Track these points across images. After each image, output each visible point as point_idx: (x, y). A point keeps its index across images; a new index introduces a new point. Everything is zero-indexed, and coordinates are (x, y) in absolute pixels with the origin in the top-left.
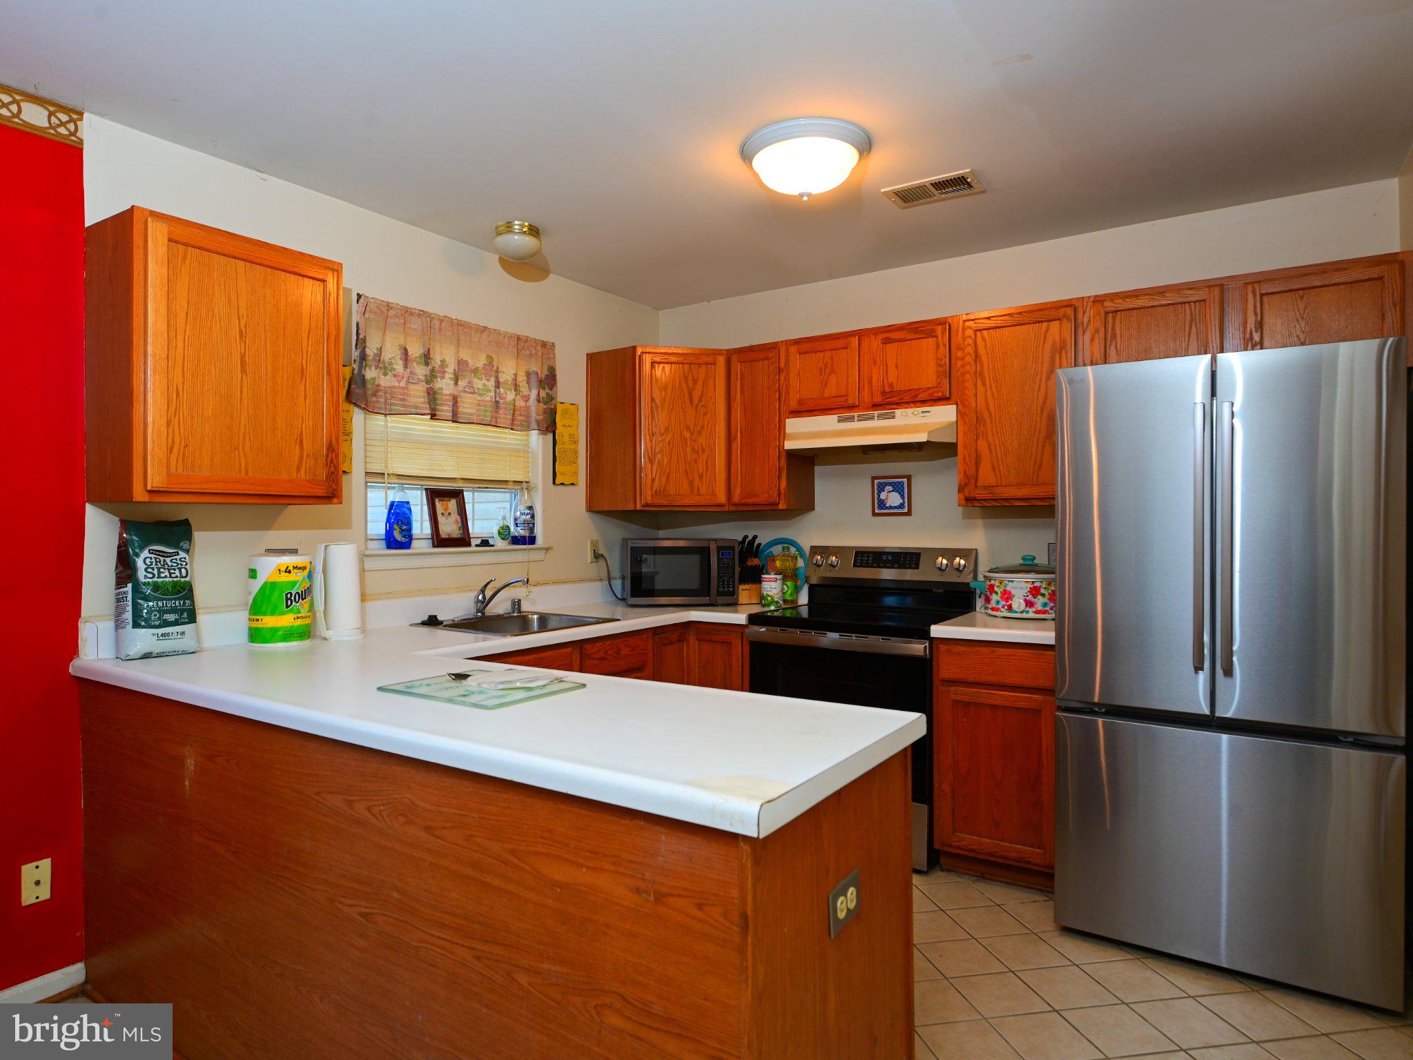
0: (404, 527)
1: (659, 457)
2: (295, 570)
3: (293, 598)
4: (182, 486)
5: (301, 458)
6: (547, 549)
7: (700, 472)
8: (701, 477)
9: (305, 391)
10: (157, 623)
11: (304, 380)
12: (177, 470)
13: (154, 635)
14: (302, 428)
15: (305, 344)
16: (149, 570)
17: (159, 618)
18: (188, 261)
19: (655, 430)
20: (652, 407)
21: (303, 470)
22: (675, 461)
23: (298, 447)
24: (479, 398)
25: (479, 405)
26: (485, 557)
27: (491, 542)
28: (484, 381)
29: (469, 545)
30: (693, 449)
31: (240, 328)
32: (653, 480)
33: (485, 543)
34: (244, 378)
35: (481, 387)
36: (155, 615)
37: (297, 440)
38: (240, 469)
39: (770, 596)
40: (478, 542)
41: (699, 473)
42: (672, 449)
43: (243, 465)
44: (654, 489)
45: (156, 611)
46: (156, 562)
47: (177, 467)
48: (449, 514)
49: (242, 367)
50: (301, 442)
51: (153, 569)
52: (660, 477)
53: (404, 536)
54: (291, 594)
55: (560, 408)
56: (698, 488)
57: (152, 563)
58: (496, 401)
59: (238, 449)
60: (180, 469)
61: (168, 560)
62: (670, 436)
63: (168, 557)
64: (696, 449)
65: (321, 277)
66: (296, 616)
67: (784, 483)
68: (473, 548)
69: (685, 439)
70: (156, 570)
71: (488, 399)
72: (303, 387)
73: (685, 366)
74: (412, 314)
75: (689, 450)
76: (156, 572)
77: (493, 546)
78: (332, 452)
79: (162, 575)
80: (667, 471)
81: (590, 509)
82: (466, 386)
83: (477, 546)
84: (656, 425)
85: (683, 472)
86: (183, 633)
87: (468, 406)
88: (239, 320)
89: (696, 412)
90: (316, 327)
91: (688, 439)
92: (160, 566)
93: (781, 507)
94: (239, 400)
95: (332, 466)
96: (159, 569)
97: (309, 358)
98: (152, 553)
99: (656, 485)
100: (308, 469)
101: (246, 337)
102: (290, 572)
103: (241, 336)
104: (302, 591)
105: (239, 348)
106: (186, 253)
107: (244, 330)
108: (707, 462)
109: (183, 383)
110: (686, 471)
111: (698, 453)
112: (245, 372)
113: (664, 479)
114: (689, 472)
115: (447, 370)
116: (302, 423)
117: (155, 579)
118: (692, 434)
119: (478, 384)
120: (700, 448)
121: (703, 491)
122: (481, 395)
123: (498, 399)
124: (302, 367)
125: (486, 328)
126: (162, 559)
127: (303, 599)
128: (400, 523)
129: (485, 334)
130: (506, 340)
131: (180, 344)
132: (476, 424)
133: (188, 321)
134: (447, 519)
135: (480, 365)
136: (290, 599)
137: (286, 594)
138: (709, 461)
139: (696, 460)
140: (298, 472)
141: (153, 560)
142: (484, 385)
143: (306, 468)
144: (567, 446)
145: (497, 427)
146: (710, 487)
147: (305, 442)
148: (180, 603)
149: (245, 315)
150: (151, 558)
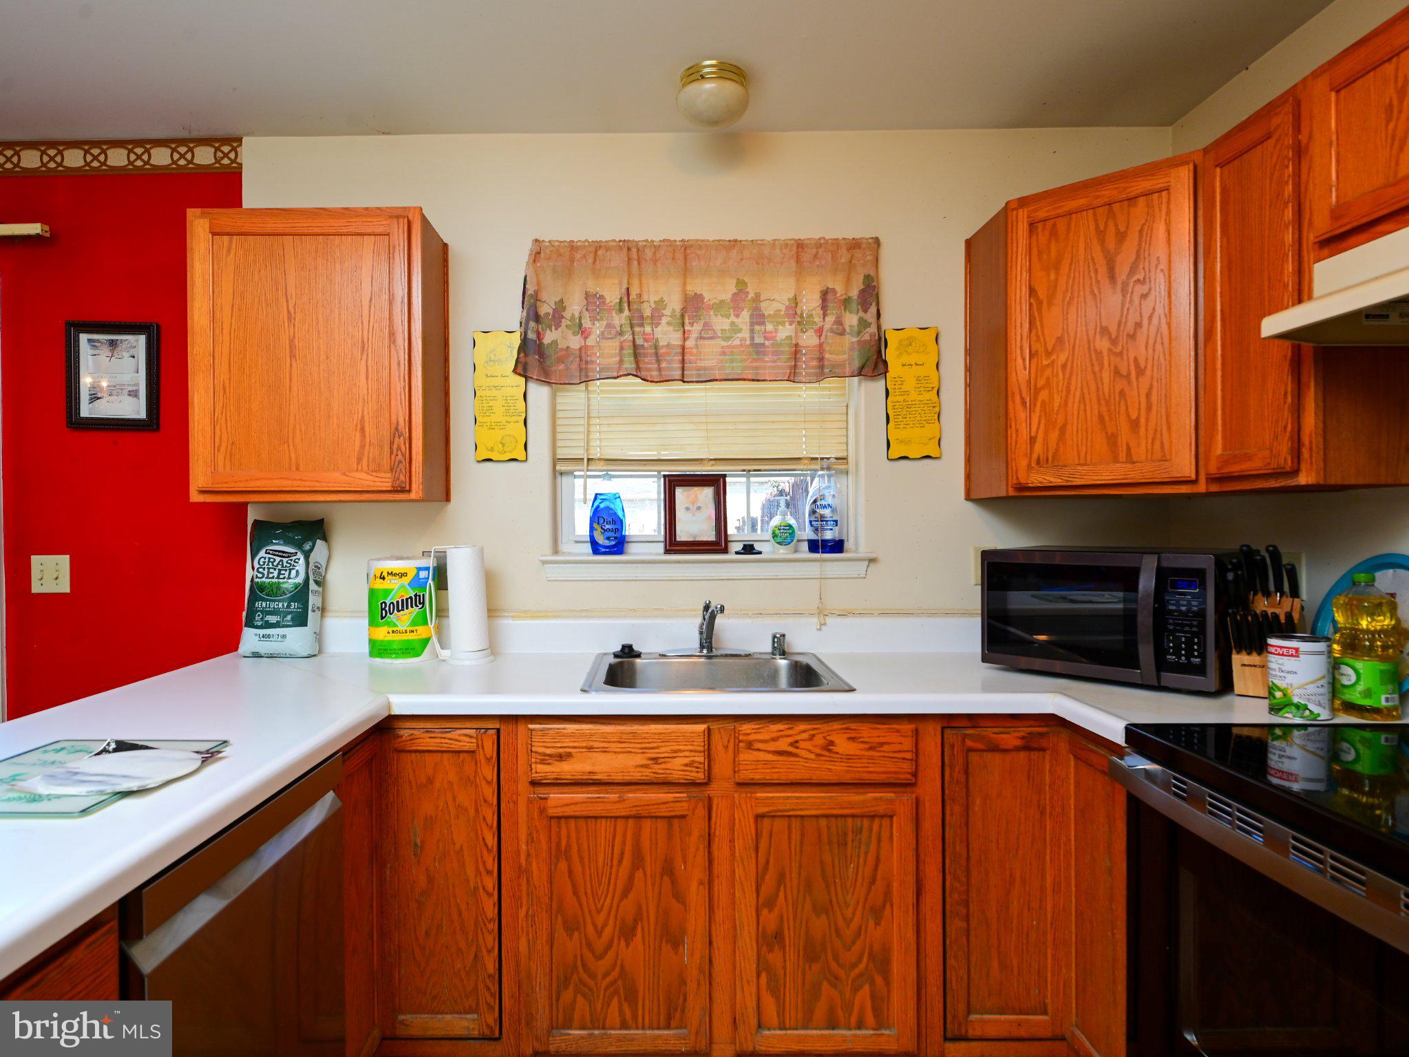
0: (607, 526)
1: (1043, 395)
2: (390, 577)
3: (387, 609)
4: (226, 485)
5: (362, 447)
6: (872, 561)
7: (1134, 416)
8: (1135, 425)
9: (367, 371)
10: (259, 624)
11: (365, 356)
12: (225, 469)
13: (256, 635)
14: (363, 413)
15: (366, 313)
16: (261, 570)
17: (262, 619)
18: (233, 252)
19: (1035, 347)
20: (1031, 305)
21: (365, 462)
22: (1077, 400)
23: (358, 434)
24: (724, 343)
25: (724, 353)
26: (748, 569)
27: (757, 547)
28: (733, 318)
29: (725, 551)
30: (1117, 372)
31: (288, 309)
32: (1033, 440)
33: (749, 549)
34: (294, 365)
35: (727, 327)
36: (259, 616)
37: (357, 426)
38: (290, 464)
39: (1280, 690)
40: (739, 547)
41: (1128, 416)
42: (1070, 378)
43: (293, 459)
44: (1035, 456)
45: (260, 611)
46: (269, 561)
47: (224, 466)
48: (699, 508)
49: (291, 352)
50: (363, 430)
51: (264, 570)
52: (1046, 432)
53: (608, 538)
54: (385, 603)
55: (892, 338)
56: (1129, 449)
57: (264, 562)
58: (754, 345)
59: (288, 443)
60: (228, 469)
61: (285, 560)
62: (1067, 353)
63: (284, 557)
64: (1124, 372)
65: (381, 230)
66: (390, 630)
67: (1310, 420)
68: (731, 556)
69: (1099, 354)
70: (266, 570)
71: (737, 342)
72: (364, 362)
73: (1099, 211)
74: (608, 249)
75: (1106, 375)
76: (266, 572)
77: (760, 553)
78: (400, 437)
79: (271, 576)
80: (1060, 421)
81: (968, 497)
82: (702, 331)
83: (737, 553)
84: (1038, 337)
85: (1095, 419)
86: (284, 636)
87: (708, 355)
88: (287, 301)
89: (1124, 296)
90: (381, 290)
91: (1105, 354)
92: (271, 566)
93: (1303, 479)
94: (288, 389)
95: (399, 453)
96: (269, 569)
97: (371, 330)
98: (269, 553)
99: (1038, 447)
100: (371, 460)
101: (294, 319)
102: (384, 578)
103: (289, 319)
104: (398, 602)
105: (287, 331)
106: (231, 242)
107: (292, 311)
108: (1148, 395)
109: (230, 379)
110: (1101, 417)
111: (1128, 376)
112: (295, 356)
113: (1054, 436)
114: (1107, 418)
115: (664, 312)
116: (363, 406)
117: (264, 579)
118: (1114, 342)
119: (721, 323)
120: (1132, 368)
121: (1140, 452)
122: (727, 339)
123: (758, 340)
124: (363, 342)
125: (736, 241)
126: (278, 559)
127: (398, 611)
128: (601, 521)
129: (734, 253)
130: (778, 251)
131: (226, 338)
132: (721, 380)
133: (234, 313)
134: (694, 515)
135: (727, 296)
136: (385, 609)
137: (381, 604)
138: (1154, 393)
139: (1122, 393)
140: (358, 464)
141: (267, 560)
142: (733, 324)
143: (368, 457)
144: (913, 396)
145: (758, 380)
146: (1158, 443)
147: (367, 430)
148: (283, 605)
149: (294, 295)
150: (265, 558)
